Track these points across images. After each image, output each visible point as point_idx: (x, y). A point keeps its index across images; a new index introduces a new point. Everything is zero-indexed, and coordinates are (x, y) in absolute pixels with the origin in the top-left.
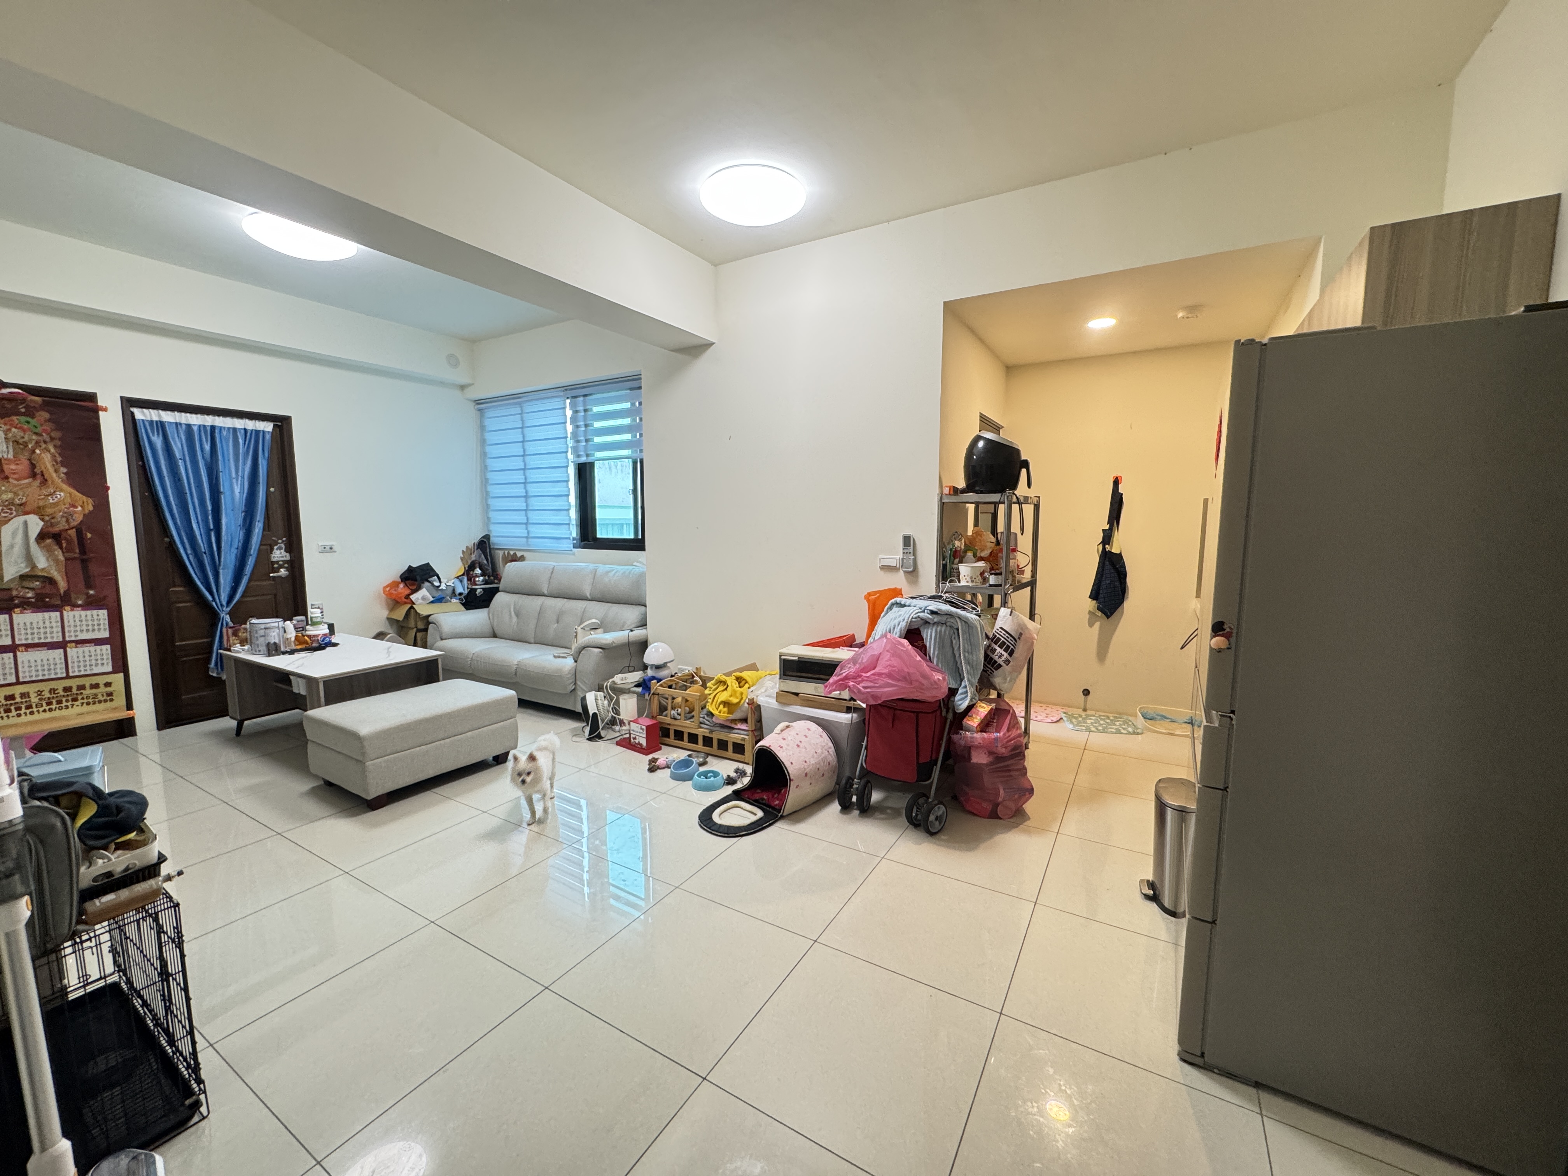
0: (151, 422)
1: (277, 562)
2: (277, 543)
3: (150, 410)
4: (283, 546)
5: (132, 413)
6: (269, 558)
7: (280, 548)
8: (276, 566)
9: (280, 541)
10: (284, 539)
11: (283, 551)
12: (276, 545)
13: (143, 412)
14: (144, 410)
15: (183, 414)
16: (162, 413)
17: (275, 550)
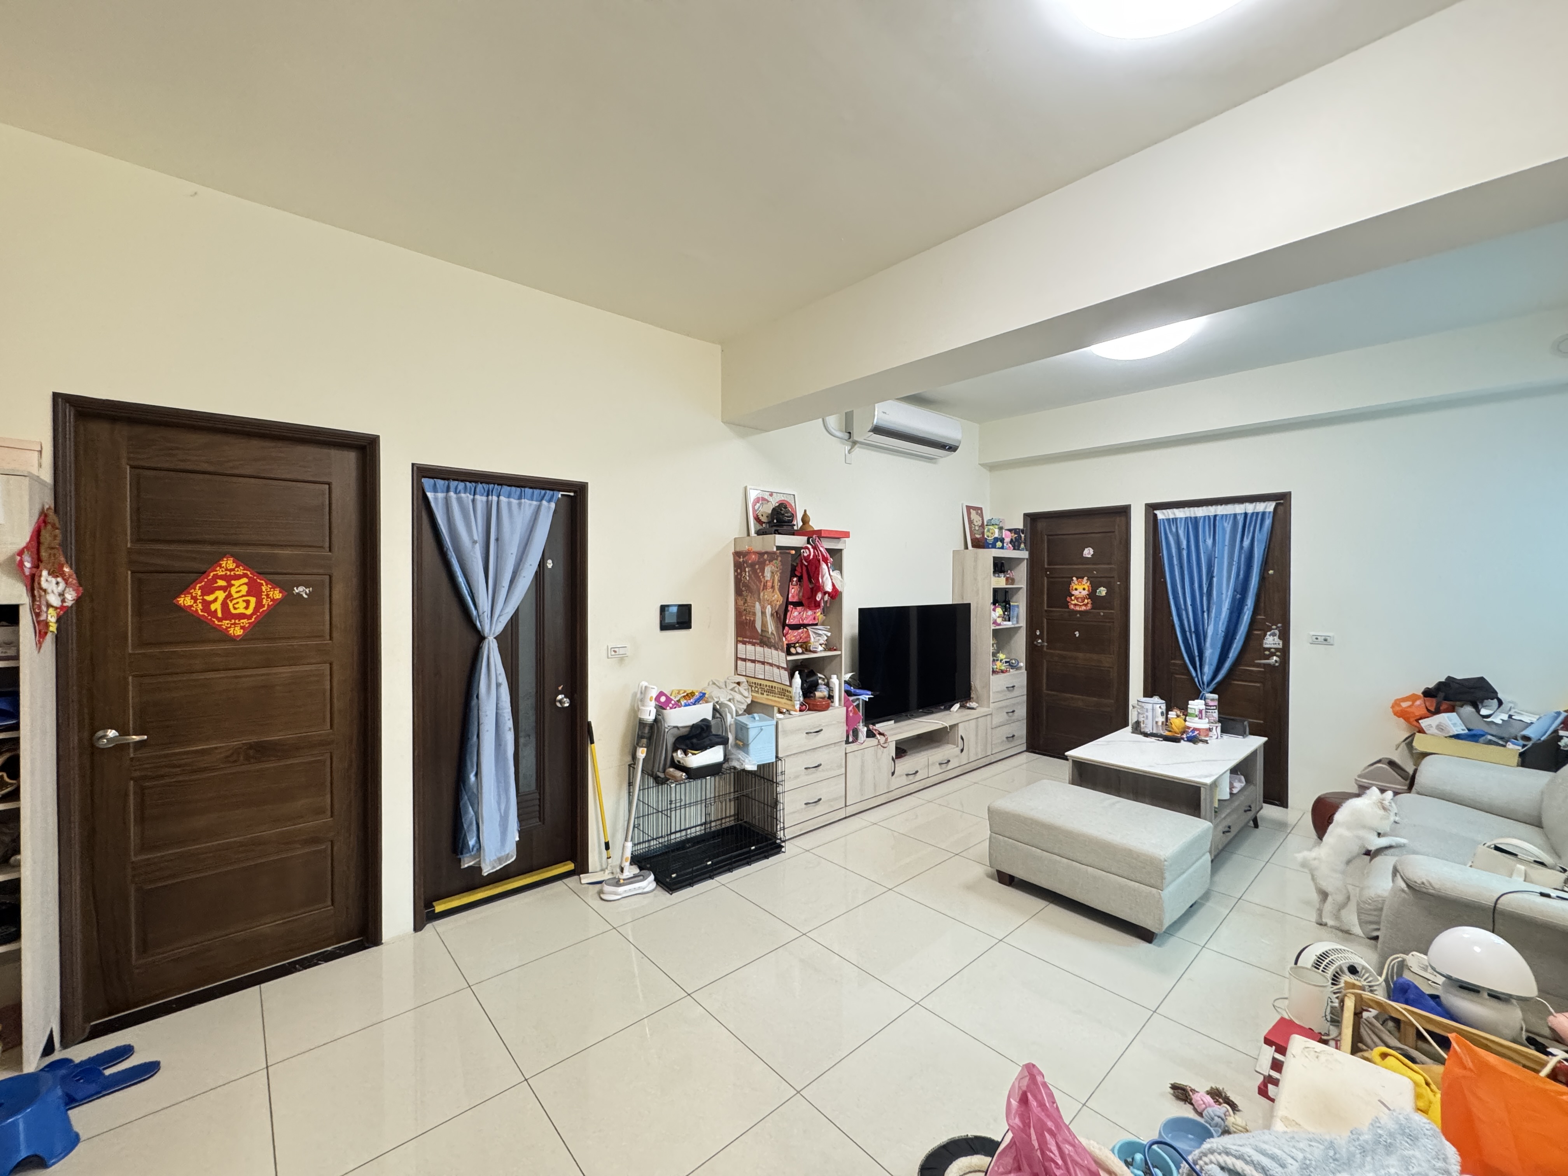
0: (1168, 520)
1: (1269, 649)
2: (1270, 629)
3: (1168, 510)
4: (1277, 632)
5: (1155, 515)
6: (1261, 644)
7: (1274, 635)
8: (1267, 653)
9: (1274, 627)
10: (1279, 625)
11: (1276, 638)
12: (1270, 631)
13: (1164, 513)
14: (1164, 511)
15: (1192, 509)
16: (1175, 510)
17: (1268, 636)
